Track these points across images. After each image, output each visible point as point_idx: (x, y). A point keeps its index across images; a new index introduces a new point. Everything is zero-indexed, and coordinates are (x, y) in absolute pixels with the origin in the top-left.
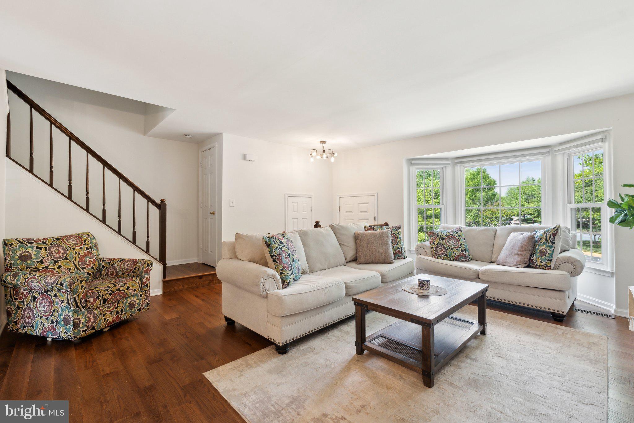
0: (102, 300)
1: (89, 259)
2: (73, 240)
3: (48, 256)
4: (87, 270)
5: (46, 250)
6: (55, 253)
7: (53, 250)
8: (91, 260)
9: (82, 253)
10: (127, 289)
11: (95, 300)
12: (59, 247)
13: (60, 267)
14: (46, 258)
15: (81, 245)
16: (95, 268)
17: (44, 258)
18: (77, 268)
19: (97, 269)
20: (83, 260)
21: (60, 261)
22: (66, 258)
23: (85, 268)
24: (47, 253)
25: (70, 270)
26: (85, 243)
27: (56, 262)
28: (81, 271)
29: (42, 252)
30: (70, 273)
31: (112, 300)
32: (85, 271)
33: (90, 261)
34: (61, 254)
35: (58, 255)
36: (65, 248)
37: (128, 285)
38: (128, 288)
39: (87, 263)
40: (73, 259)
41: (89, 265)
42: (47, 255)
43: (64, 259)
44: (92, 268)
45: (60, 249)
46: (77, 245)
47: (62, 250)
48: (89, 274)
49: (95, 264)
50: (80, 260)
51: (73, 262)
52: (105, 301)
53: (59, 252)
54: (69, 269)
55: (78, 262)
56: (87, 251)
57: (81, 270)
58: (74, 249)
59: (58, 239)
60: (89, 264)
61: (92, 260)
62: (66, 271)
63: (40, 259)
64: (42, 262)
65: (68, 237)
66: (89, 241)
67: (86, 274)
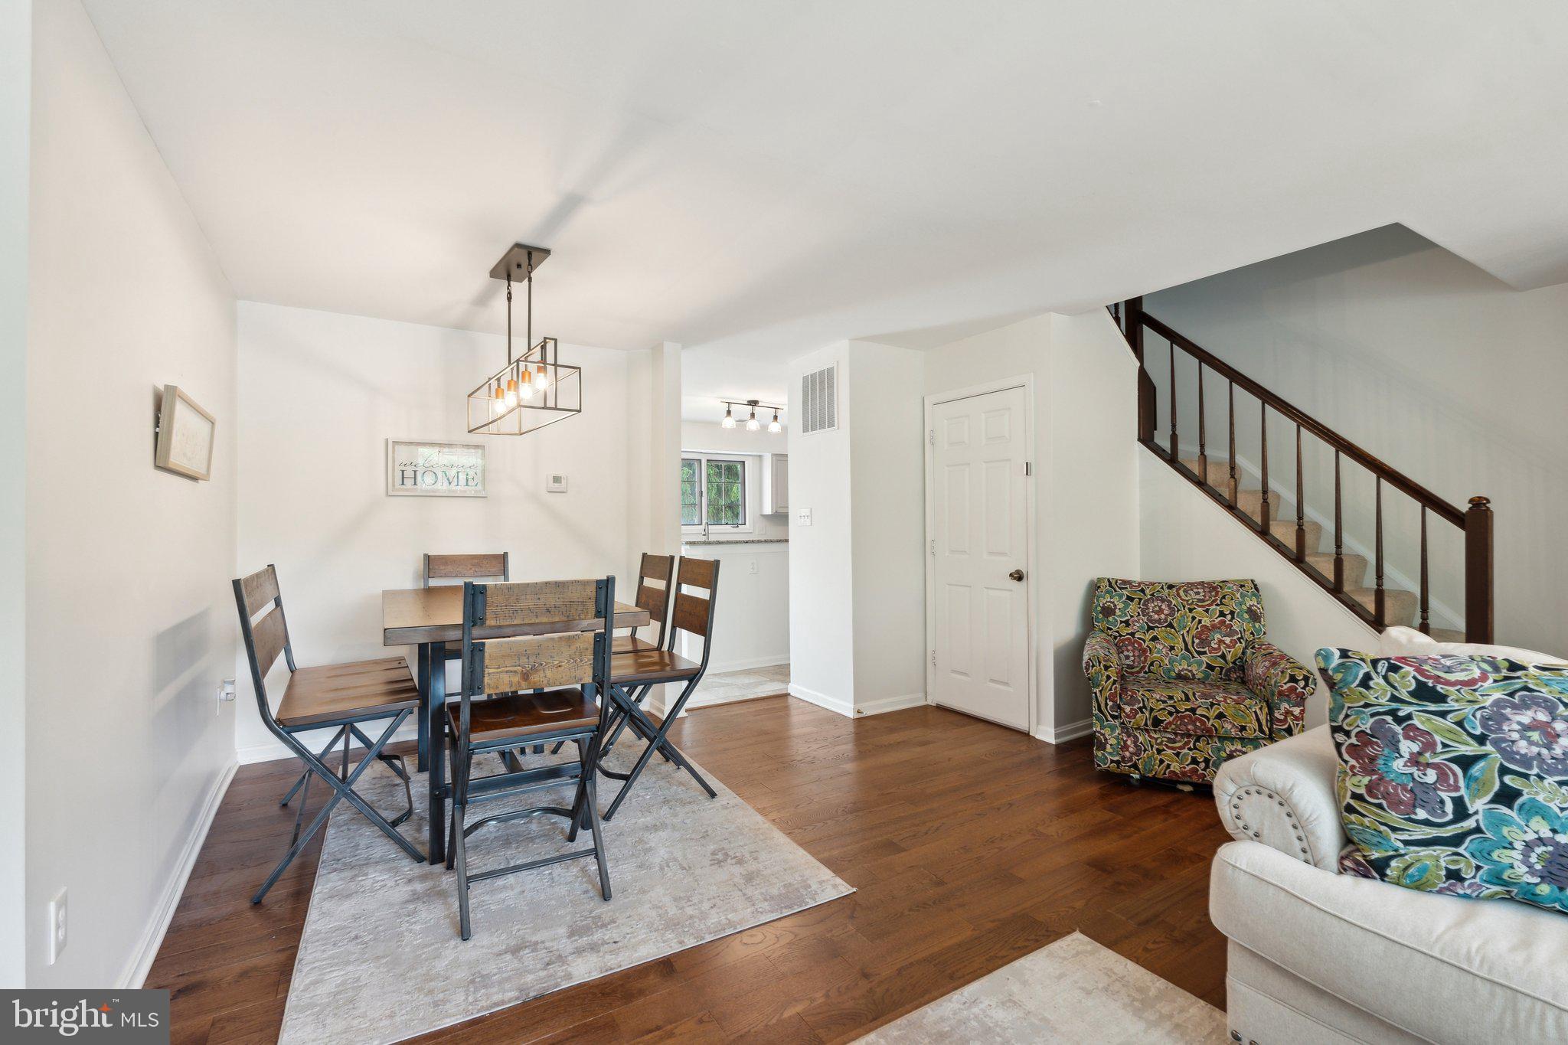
0: (1150, 718)
1: (1220, 637)
2: (1198, 593)
3: (1139, 615)
4: (1208, 658)
5: (1139, 604)
6: (1152, 612)
7: (1151, 605)
8: (1223, 639)
9: (1206, 621)
10: (1216, 718)
11: (1135, 713)
12: (1163, 601)
13: (1154, 639)
14: (1136, 619)
15: (1211, 605)
16: (1229, 658)
17: (1132, 616)
18: (1187, 649)
19: (1234, 663)
20: (1204, 637)
21: (1158, 627)
22: (1171, 626)
23: (1205, 653)
24: (1139, 610)
25: (1172, 648)
26: (1221, 601)
27: (1150, 628)
28: (1193, 657)
29: (1133, 607)
30: (1170, 655)
31: (1173, 726)
32: (1204, 658)
33: (1220, 642)
34: (1163, 616)
35: (1156, 616)
36: (1174, 605)
37: (1221, 710)
38: (1221, 716)
39: (1213, 645)
40: (1183, 629)
41: (1215, 649)
42: (1138, 613)
43: (1166, 627)
44: (1223, 657)
45: (1163, 607)
46: (1200, 604)
47: (1167, 609)
48: (1210, 667)
49: (1232, 650)
50: (1199, 636)
51: (1183, 635)
52: (1157, 722)
53: (1161, 611)
54: (1171, 646)
55: (1193, 637)
56: (1219, 619)
57: (1196, 655)
58: (1191, 610)
59: (1170, 587)
60: (1216, 646)
61: (1228, 640)
62: (1164, 650)
63: (1126, 618)
64: (1127, 624)
65: (1191, 586)
66: (1232, 599)
67: (1204, 666)
